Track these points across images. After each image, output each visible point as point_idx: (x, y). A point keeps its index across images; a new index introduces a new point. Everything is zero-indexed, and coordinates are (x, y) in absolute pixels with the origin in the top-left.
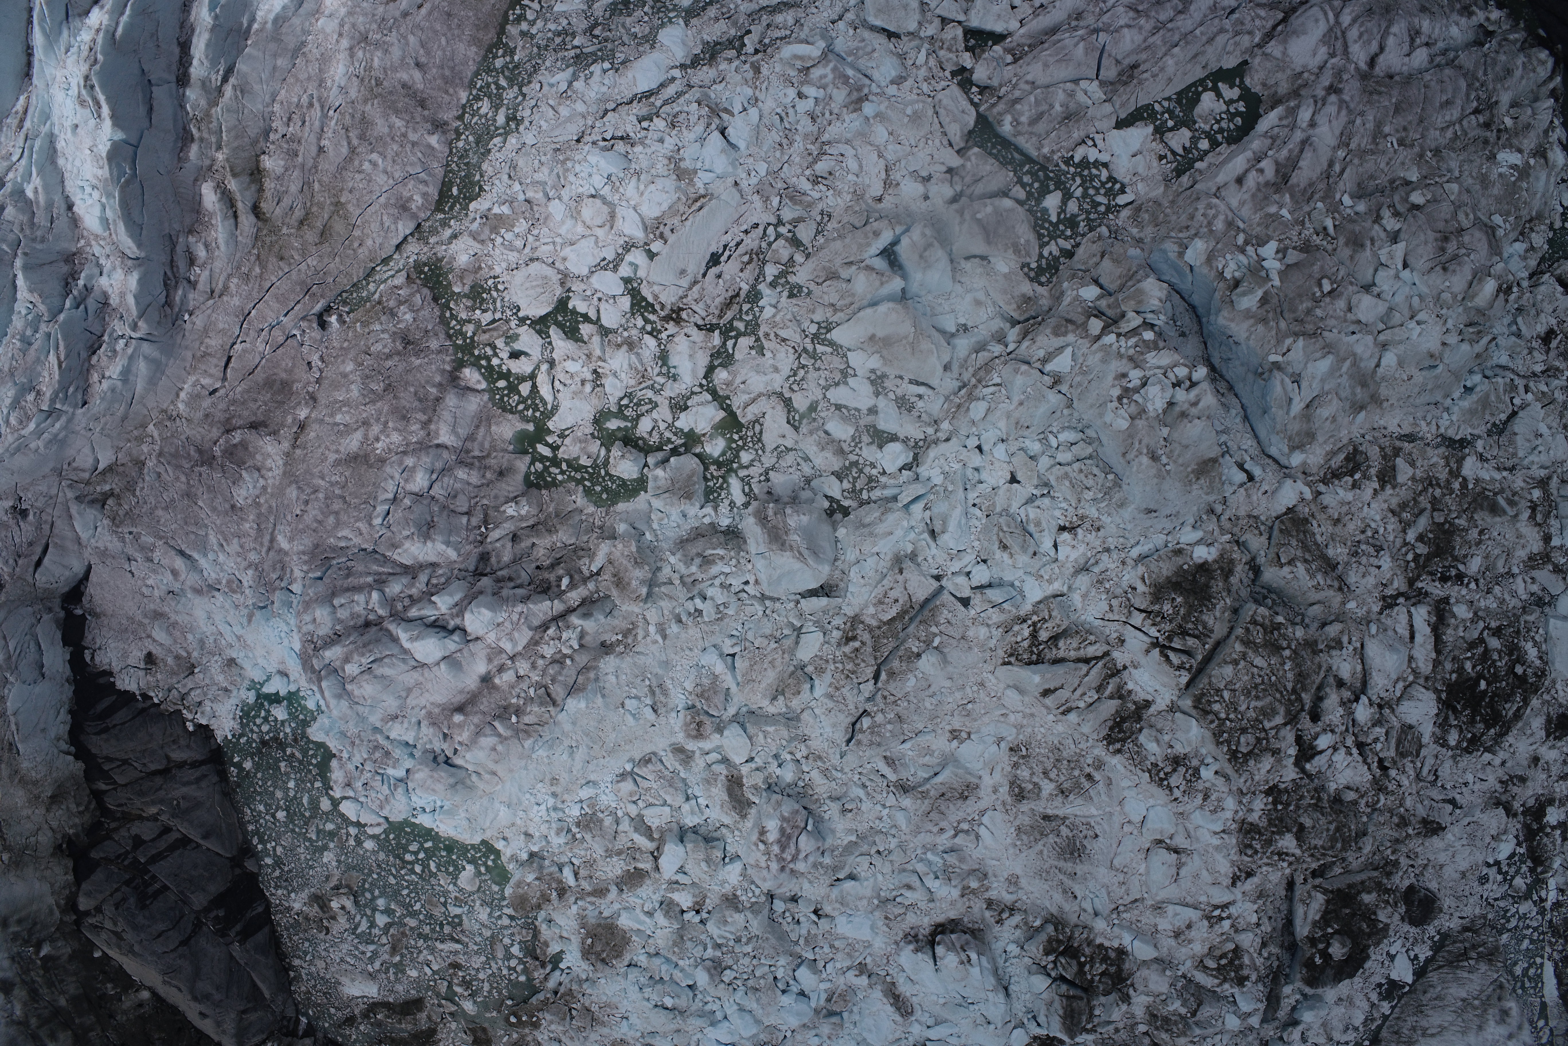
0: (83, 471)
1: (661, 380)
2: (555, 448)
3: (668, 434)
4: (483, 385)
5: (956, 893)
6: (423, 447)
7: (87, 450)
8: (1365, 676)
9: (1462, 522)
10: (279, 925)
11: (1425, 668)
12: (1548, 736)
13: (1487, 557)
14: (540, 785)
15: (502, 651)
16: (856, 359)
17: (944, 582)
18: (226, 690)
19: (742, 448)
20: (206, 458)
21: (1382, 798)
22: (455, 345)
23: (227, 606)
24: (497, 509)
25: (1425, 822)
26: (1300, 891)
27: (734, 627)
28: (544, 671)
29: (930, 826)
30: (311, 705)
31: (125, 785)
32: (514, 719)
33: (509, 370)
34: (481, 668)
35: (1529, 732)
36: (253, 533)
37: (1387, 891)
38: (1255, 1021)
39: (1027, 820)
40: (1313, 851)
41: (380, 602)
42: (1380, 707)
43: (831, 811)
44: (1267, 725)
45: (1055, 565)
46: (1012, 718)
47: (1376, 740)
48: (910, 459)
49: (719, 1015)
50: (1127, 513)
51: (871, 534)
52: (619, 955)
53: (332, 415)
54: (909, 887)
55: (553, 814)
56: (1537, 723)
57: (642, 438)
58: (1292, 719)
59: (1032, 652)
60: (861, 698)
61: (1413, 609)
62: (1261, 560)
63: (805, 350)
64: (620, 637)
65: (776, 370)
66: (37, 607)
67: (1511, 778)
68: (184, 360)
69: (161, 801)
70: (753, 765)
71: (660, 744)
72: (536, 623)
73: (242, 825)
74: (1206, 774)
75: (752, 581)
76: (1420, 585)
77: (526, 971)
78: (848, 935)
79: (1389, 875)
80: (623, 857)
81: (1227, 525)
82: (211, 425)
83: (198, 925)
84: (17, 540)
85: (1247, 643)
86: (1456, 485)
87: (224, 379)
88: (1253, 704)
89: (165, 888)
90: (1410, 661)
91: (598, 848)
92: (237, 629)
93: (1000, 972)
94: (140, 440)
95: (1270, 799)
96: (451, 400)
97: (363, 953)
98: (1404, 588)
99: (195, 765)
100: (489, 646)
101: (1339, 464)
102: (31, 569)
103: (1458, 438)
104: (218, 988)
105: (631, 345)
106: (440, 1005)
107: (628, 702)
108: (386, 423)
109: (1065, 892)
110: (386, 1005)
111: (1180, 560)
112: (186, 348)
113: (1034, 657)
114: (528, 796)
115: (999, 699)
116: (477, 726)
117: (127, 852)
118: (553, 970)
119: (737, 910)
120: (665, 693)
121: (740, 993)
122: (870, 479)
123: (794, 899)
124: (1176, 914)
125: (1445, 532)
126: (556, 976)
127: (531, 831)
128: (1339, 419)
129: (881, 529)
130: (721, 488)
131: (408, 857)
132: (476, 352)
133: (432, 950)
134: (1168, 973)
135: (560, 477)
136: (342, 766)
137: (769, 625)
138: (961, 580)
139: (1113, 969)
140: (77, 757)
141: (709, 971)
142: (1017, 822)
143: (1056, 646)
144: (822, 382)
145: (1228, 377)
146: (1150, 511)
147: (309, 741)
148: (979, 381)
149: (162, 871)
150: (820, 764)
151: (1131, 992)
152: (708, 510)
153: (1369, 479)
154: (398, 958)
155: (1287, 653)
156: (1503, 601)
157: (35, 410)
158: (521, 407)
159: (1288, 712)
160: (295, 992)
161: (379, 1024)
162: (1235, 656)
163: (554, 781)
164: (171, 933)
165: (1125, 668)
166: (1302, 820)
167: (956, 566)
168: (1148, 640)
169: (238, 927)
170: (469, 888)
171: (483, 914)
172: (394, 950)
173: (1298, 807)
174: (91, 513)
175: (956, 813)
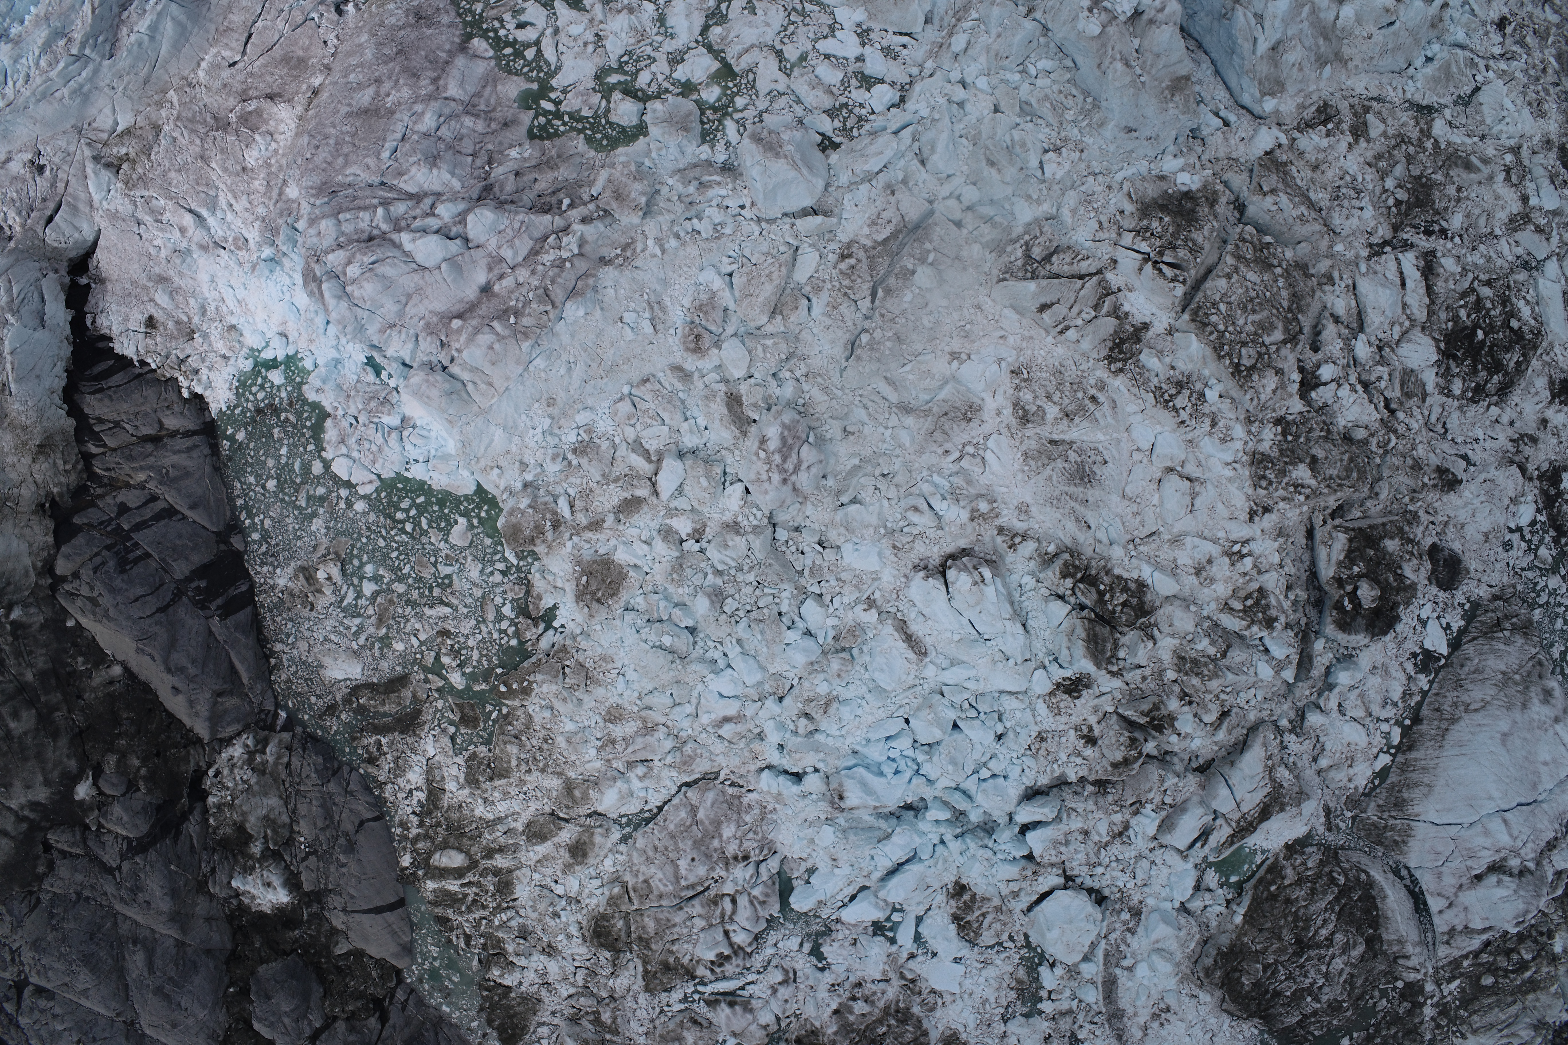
0: (102, 131)
1: (659, 38)
2: (557, 103)
3: (666, 85)
4: (491, 53)
5: (965, 515)
6: (430, 97)
7: (107, 111)
8: (1359, 314)
9: (1439, 177)
10: (263, 606)
11: (1421, 315)
12: (1553, 397)
13: (1468, 216)
14: (537, 405)
15: (502, 260)
16: (842, 14)
17: (935, 205)
18: (224, 357)
19: (737, 94)
20: (221, 124)
21: (1394, 441)
22: (464, 20)
23: (231, 263)
24: (501, 152)
25: (1441, 471)
26: (1319, 534)
27: (732, 248)
28: (544, 277)
29: (934, 447)
30: (308, 364)
31: (114, 450)
32: (512, 320)
33: (515, 39)
34: (481, 277)
35: (1533, 390)
36: (262, 189)
37: (1410, 541)
38: (1289, 675)
39: (1033, 444)
40: (1329, 482)
41: (384, 218)
42: (1380, 349)
43: (833, 429)
44: (1267, 340)
45: (1043, 186)
46: (1011, 339)
47: (1379, 379)
48: (897, 98)
49: (721, 663)
50: (1109, 131)
51: (862, 156)
52: (615, 594)
53: (346, 76)
54: (916, 509)
55: (549, 438)
56: (1541, 383)
57: (641, 90)
58: (1292, 339)
59: (1026, 271)
60: (859, 315)
61: (1400, 256)
62: (1245, 194)
63: (794, 9)
64: (619, 251)
65: (768, 24)
66: (45, 264)
67: (1522, 436)
68: (207, 31)
69: (150, 468)
70: (752, 380)
71: (658, 365)
72: (537, 234)
73: (231, 499)
74: (1211, 395)
75: (748, 205)
76: (1405, 236)
77: (517, 634)
78: (855, 565)
79: (1410, 524)
80: (620, 484)
81: (1209, 165)
82: (229, 94)
83: (178, 594)
84: (32, 194)
85: (1238, 257)
86: (1429, 145)
87: (244, 53)
88: (1251, 318)
89: (147, 555)
90: (1404, 309)
91: (593, 472)
92: (241, 293)
93: (1016, 607)
94: (159, 105)
95: (1279, 429)
96: (460, 61)
97: (349, 628)
98: (1388, 235)
99: (187, 434)
100: (490, 255)
101: (1310, 115)
102: (43, 222)
103: (1424, 103)
104: (193, 662)
105: (631, 10)
106: (427, 681)
107: (626, 315)
108: (397, 81)
109: (1077, 520)
110: (371, 686)
111: (1164, 185)
112: (211, 20)
113: (1029, 275)
114: (524, 417)
115: (997, 321)
116: (475, 328)
117: (111, 519)
118: (546, 630)
119: (738, 533)
120: (664, 310)
121: (744, 623)
122: (860, 119)
123: (797, 529)
124: (1195, 547)
125: (1423, 186)
126: (549, 638)
127: (526, 460)
128: (1307, 70)
129: (872, 149)
130: (717, 130)
131: (400, 516)
132: (485, 26)
133: (420, 617)
134: (1193, 608)
135: (562, 128)
136: (336, 425)
137: (766, 244)
138: (952, 202)
139: (1134, 601)
140: (69, 414)
141: (709, 596)
142: (1024, 448)
143: (1049, 261)
144: (811, 35)
145: (1196, 35)
146: (1130, 130)
147: (305, 401)
148: (959, 20)
149: (145, 540)
150: (819, 380)
151: (1156, 632)
152: (706, 147)
153: (1342, 133)
154: (384, 631)
155: (1278, 270)
156: (1489, 259)
157: (64, 54)
158: (526, 70)
159: (1286, 330)
160: (275, 682)
161: (361, 710)
162: (1227, 270)
163: (551, 402)
164: (149, 598)
165: (1119, 290)
166: (1314, 451)
167: (945, 191)
168: (1140, 256)
169: (219, 601)
170: (460, 543)
171: (474, 571)
172: (380, 621)
173: (1308, 440)
174: (106, 175)
175: (961, 435)
